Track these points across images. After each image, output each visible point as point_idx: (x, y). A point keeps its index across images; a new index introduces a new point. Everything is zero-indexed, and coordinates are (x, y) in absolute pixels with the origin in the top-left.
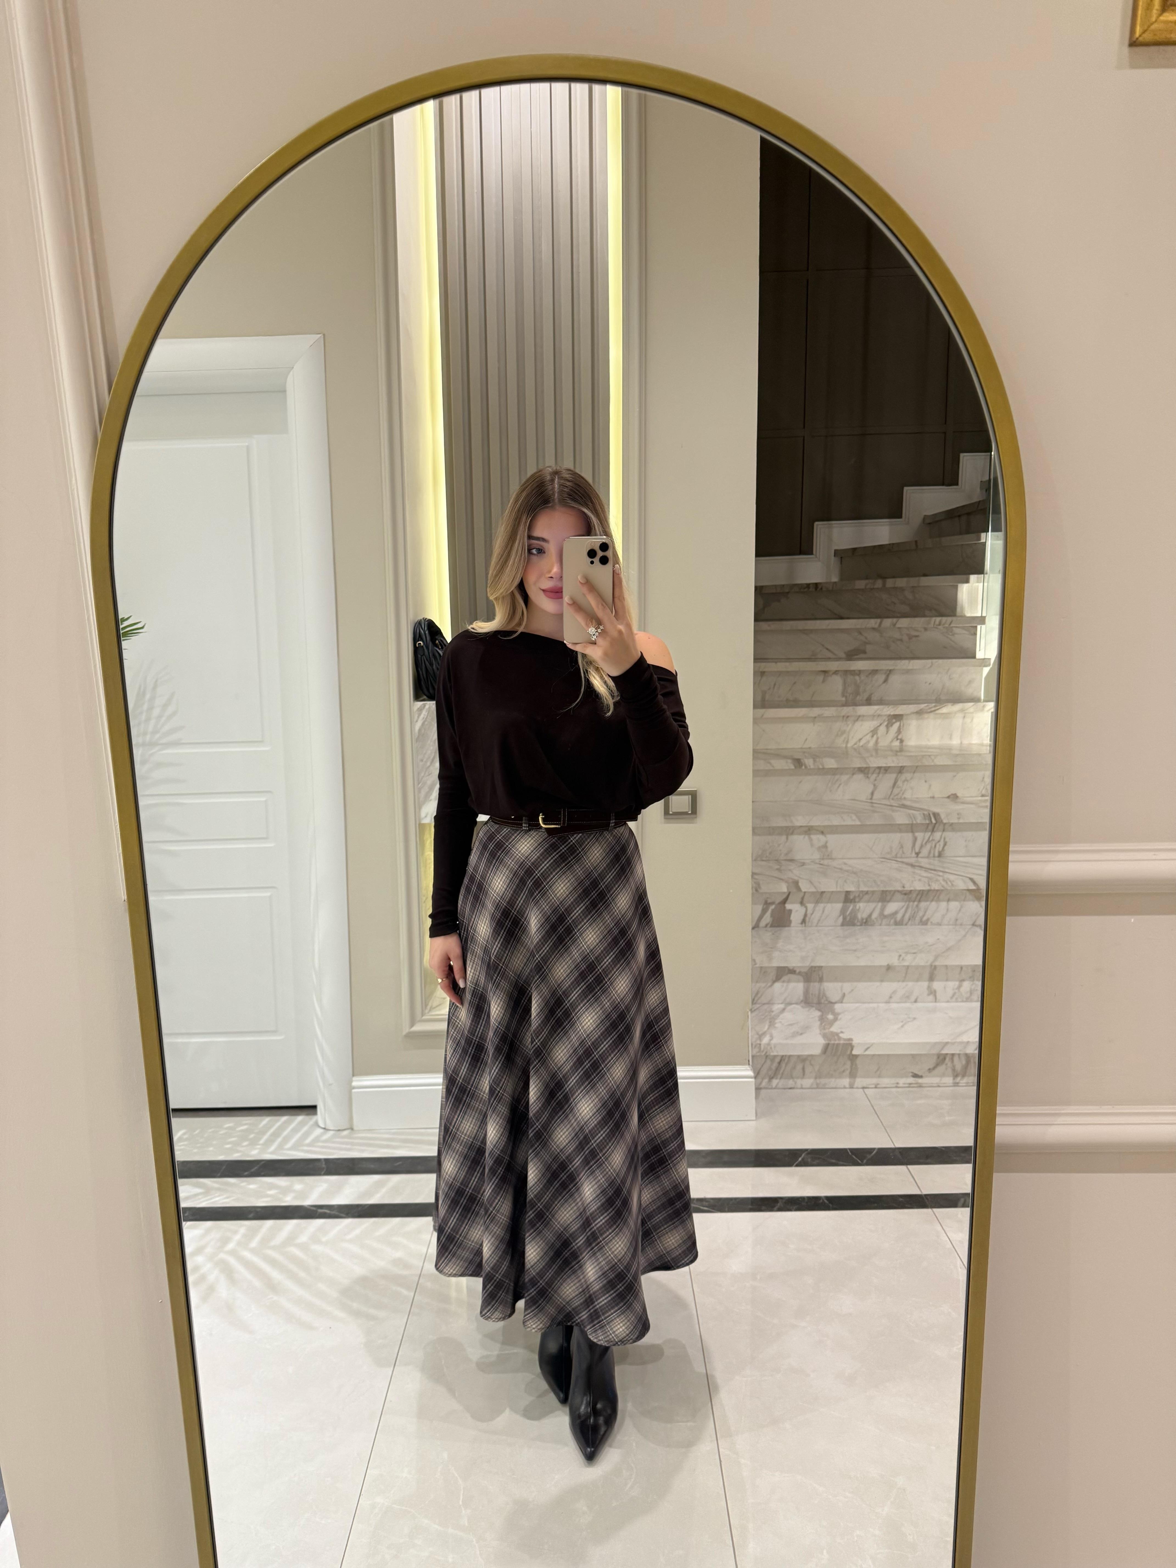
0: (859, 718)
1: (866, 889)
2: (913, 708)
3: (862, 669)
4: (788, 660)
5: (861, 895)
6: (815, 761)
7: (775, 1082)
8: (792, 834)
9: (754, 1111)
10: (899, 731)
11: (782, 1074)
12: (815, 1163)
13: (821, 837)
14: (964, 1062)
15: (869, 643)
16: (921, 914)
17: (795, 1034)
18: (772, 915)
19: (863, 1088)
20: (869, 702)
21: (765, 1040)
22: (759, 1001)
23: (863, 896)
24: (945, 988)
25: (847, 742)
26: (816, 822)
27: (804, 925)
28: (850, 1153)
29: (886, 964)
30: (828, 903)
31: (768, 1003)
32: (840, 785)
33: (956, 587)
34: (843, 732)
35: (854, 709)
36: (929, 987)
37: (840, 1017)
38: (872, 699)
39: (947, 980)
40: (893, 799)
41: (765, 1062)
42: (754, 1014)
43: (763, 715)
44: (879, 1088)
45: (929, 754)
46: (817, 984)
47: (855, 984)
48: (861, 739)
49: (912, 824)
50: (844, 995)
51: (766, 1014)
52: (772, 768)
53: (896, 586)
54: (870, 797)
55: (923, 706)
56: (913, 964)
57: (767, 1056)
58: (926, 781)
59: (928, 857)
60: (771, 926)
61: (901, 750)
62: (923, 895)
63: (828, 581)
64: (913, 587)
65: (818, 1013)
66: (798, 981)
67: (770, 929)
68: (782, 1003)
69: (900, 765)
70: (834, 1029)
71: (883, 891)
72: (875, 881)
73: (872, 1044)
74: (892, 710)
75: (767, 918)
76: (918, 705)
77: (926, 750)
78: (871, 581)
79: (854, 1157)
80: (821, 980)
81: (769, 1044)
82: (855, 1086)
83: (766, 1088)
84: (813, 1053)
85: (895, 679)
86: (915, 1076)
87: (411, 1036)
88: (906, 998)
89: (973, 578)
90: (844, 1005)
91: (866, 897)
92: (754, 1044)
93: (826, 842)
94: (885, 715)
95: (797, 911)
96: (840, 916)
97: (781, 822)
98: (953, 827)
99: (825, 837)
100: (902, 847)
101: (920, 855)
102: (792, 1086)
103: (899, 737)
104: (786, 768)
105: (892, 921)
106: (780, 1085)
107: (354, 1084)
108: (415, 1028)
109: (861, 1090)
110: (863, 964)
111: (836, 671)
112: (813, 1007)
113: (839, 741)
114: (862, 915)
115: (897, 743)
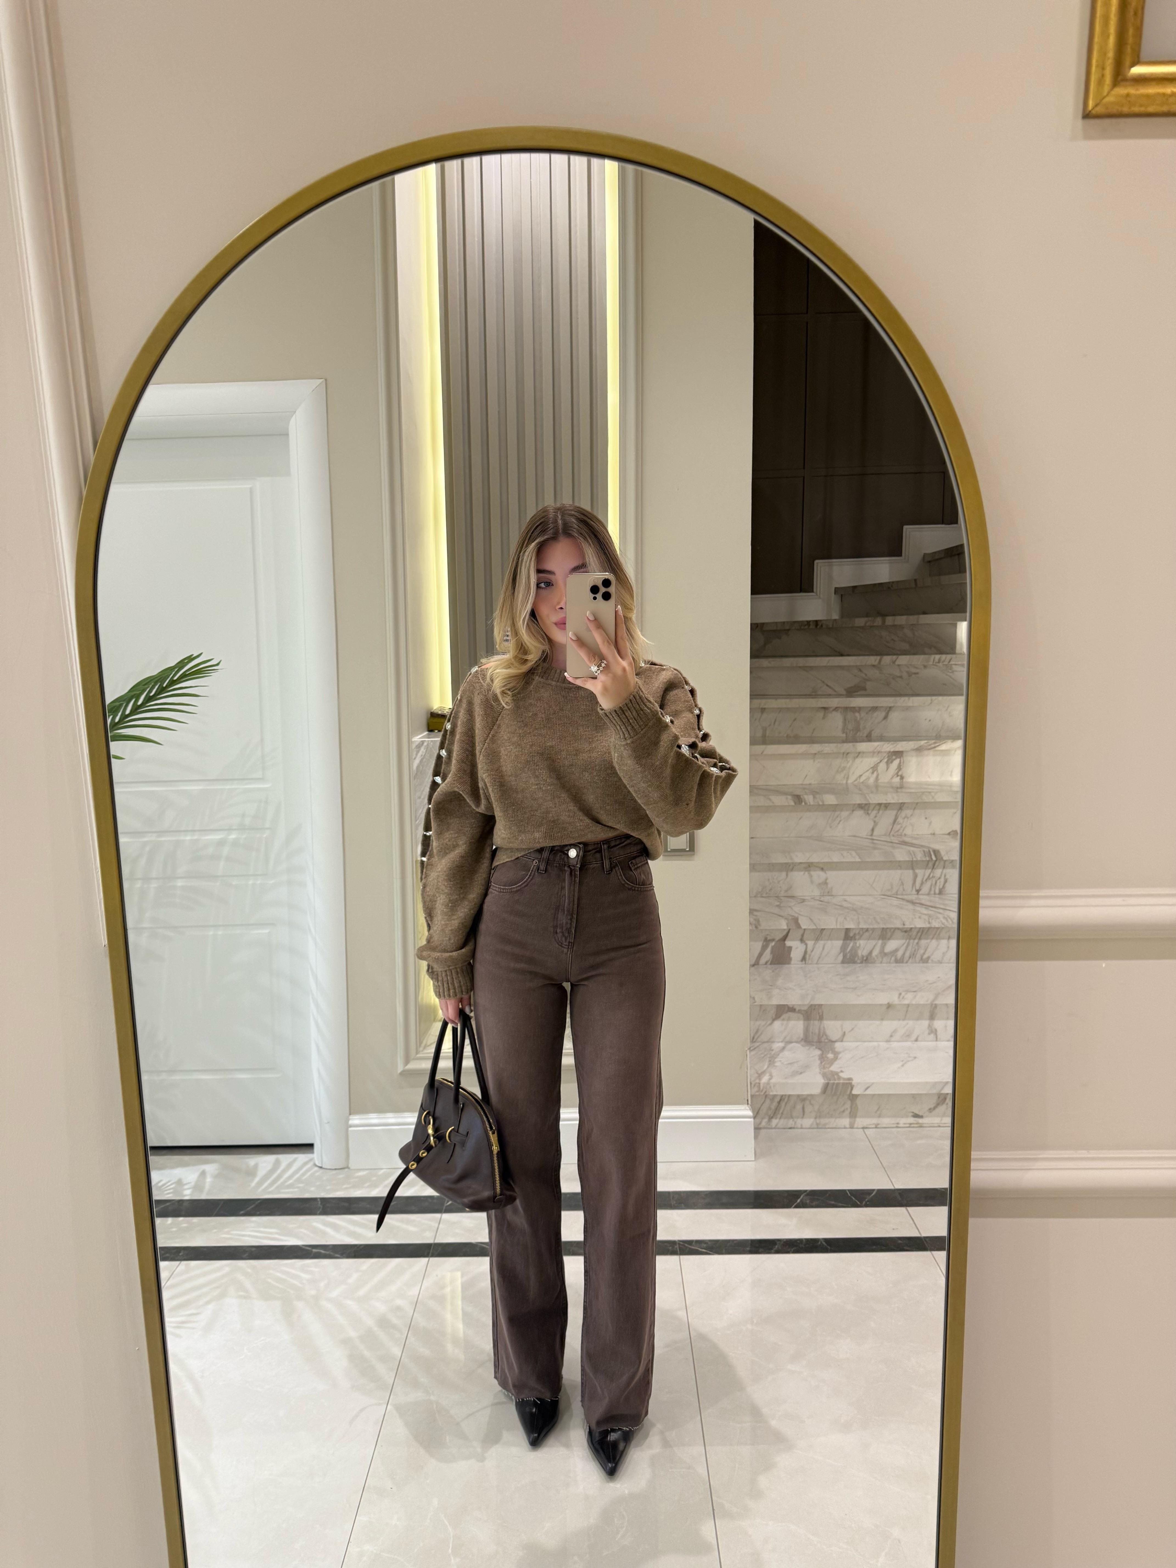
0: (859, 754)
1: (866, 927)
2: (912, 745)
3: (862, 705)
4: (789, 696)
5: (861, 932)
6: (814, 797)
7: (775, 1122)
8: (792, 870)
9: (753, 1152)
10: (899, 768)
11: (782, 1113)
12: (814, 1204)
13: (821, 873)
15: (869, 680)
16: (922, 951)
17: (795, 1073)
18: (772, 952)
19: (863, 1128)
20: (869, 738)
21: (765, 1079)
22: (759, 1040)
23: (863, 933)
24: (946, 1026)
25: (848, 778)
26: (815, 858)
27: (804, 962)
28: (849, 1195)
29: (886, 1003)
30: (828, 940)
31: (767, 1042)
32: (840, 821)
33: (955, 626)
34: (844, 768)
35: (854, 745)
36: (930, 1026)
37: (840, 1056)
38: (872, 735)
39: (948, 1019)
40: (893, 836)
41: (765, 1101)
42: (753, 1053)
43: (763, 752)
44: (879, 1128)
45: (930, 791)
46: (816, 1022)
47: (855, 1022)
48: (861, 776)
49: (912, 861)
50: (844, 1034)
51: (766, 1053)
52: (771, 804)
53: (896, 623)
54: (870, 834)
55: (923, 743)
56: (914, 1002)
57: (766, 1096)
58: (926, 818)
59: (929, 894)
60: (771, 964)
61: (901, 787)
62: (923, 933)
63: (829, 618)
64: (912, 625)
65: (818, 1052)
66: (798, 1019)
67: (769, 966)
68: (782, 1042)
69: (900, 801)
70: (834, 1068)
71: (883, 928)
72: (875, 918)
73: (873, 1084)
74: (891, 746)
75: (767, 956)
76: (919, 742)
77: (926, 787)
78: (870, 618)
79: (854, 1198)
80: (821, 1018)
81: (768, 1083)
82: (856, 1126)
83: (765, 1128)
84: (813, 1093)
85: (894, 716)
86: (916, 1116)
87: (405, 1074)
88: (907, 1036)
90: (845, 1044)
91: (867, 934)
92: (753, 1083)
93: (826, 879)
94: (885, 752)
95: (797, 948)
96: (840, 953)
97: (781, 859)
98: (953, 864)
99: (825, 873)
100: (902, 884)
101: (920, 893)
102: (793, 1126)
103: (900, 773)
104: (787, 804)
105: (893, 958)
106: (779, 1126)
107: (352, 1122)
108: (410, 1067)
109: (862, 1130)
110: (863, 1002)
111: (836, 708)
112: (813, 1045)
113: (840, 778)
114: (862, 952)
115: (897, 780)
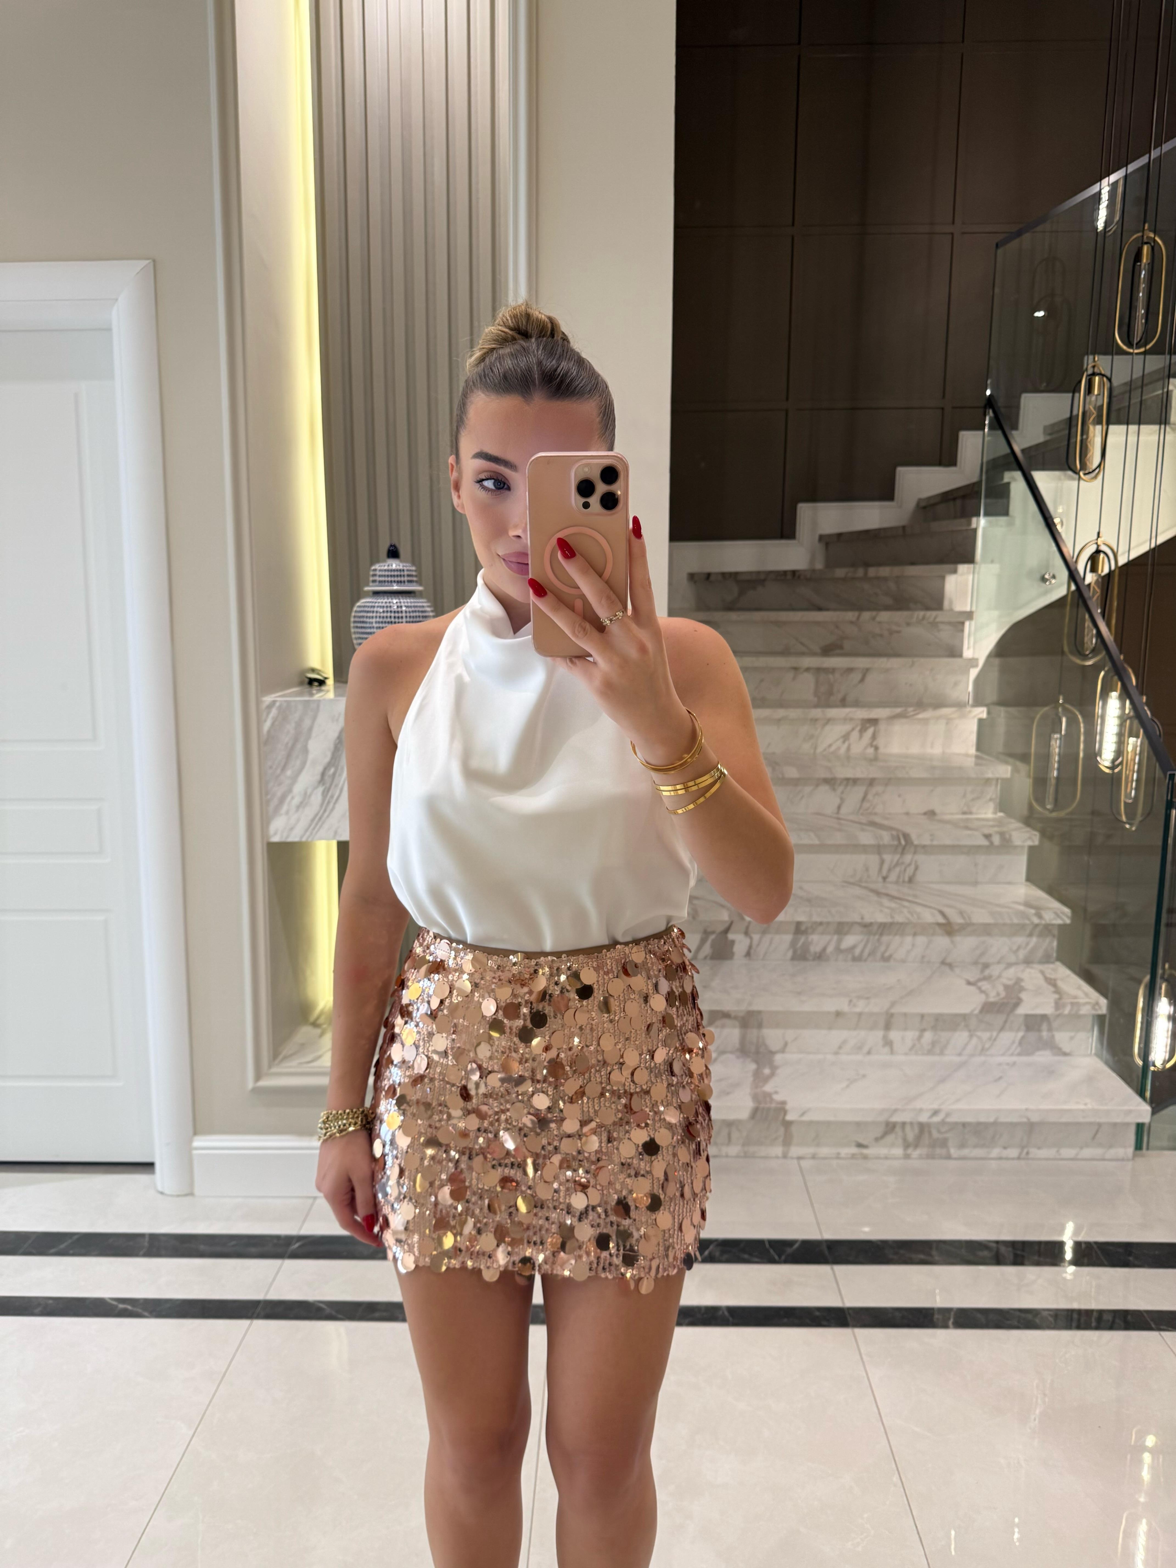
0: (829, 721)
1: (818, 920)
2: (889, 712)
3: (837, 666)
5: (817, 926)
10: (874, 737)
12: (723, 1259)
14: (917, 1130)
15: (847, 638)
16: (883, 948)
17: (722, 1093)
18: (711, 947)
19: (799, 1158)
20: (842, 703)
24: (903, 1038)
25: (815, 748)
27: (748, 958)
28: (767, 1246)
29: (835, 1010)
30: (775, 934)
32: (802, 797)
33: (943, 578)
34: (812, 737)
35: (824, 711)
36: (885, 1038)
37: (779, 1071)
38: (846, 700)
39: (906, 1029)
40: (862, 814)
44: (816, 1158)
45: (905, 765)
46: (755, 1032)
47: (798, 1031)
48: (830, 745)
49: (879, 845)
50: (787, 1044)
53: (879, 575)
54: (835, 812)
55: (900, 710)
56: (866, 1010)
58: (899, 796)
59: (897, 882)
60: (710, 959)
61: (875, 759)
62: (884, 928)
63: (810, 568)
64: (897, 576)
65: (754, 1066)
66: (735, 1027)
67: (708, 963)
69: (872, 776)
70: (768, 1088)
71: (839, 923)
72: (829, 911)
73: (809, 1109)
74: (865, 713)
75: (706, 950)
76: (896, 709)
77: (903, 759)
78: (853, 569)
79: (771, 1252)
80: (761, 1027)
82: (789, 1156)
84: (740, 1117)
85: (872, 678)
86: (860, 1145)
87: (256, 1091)
88: (858, 1048)
89: (962, 568)
90: (785, 1056)
91: (820, 929)
94: (858, 719)
95: (740, 942)
96: (789, 949)
98: (925, 849)
100: (867, 870)
101: (887, 882)
103: (874, 744)
105: (850, 956)
107: (196, 1144)
108: (262, 1083)
109: (796, 1161)
110: (808, 1009)
111: (808, 668)
112: (748, 1057)
113: (807, 747)
114: (815, 948)
115: (871, 751)
